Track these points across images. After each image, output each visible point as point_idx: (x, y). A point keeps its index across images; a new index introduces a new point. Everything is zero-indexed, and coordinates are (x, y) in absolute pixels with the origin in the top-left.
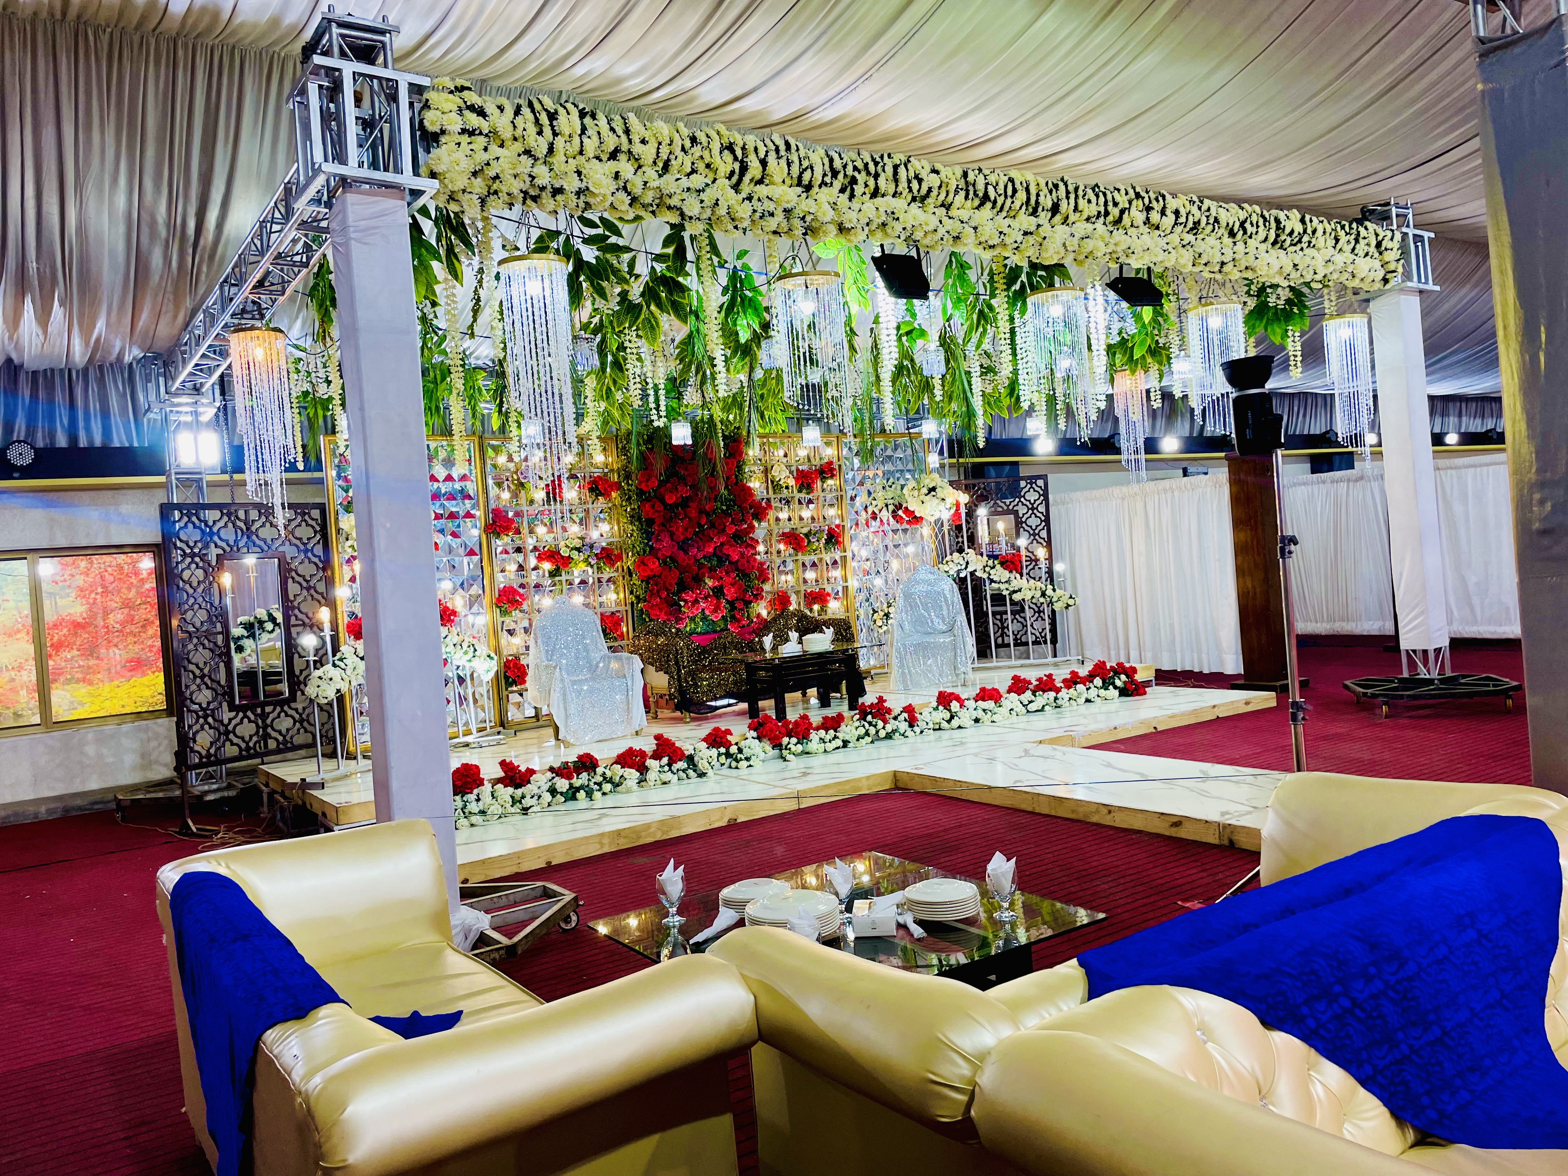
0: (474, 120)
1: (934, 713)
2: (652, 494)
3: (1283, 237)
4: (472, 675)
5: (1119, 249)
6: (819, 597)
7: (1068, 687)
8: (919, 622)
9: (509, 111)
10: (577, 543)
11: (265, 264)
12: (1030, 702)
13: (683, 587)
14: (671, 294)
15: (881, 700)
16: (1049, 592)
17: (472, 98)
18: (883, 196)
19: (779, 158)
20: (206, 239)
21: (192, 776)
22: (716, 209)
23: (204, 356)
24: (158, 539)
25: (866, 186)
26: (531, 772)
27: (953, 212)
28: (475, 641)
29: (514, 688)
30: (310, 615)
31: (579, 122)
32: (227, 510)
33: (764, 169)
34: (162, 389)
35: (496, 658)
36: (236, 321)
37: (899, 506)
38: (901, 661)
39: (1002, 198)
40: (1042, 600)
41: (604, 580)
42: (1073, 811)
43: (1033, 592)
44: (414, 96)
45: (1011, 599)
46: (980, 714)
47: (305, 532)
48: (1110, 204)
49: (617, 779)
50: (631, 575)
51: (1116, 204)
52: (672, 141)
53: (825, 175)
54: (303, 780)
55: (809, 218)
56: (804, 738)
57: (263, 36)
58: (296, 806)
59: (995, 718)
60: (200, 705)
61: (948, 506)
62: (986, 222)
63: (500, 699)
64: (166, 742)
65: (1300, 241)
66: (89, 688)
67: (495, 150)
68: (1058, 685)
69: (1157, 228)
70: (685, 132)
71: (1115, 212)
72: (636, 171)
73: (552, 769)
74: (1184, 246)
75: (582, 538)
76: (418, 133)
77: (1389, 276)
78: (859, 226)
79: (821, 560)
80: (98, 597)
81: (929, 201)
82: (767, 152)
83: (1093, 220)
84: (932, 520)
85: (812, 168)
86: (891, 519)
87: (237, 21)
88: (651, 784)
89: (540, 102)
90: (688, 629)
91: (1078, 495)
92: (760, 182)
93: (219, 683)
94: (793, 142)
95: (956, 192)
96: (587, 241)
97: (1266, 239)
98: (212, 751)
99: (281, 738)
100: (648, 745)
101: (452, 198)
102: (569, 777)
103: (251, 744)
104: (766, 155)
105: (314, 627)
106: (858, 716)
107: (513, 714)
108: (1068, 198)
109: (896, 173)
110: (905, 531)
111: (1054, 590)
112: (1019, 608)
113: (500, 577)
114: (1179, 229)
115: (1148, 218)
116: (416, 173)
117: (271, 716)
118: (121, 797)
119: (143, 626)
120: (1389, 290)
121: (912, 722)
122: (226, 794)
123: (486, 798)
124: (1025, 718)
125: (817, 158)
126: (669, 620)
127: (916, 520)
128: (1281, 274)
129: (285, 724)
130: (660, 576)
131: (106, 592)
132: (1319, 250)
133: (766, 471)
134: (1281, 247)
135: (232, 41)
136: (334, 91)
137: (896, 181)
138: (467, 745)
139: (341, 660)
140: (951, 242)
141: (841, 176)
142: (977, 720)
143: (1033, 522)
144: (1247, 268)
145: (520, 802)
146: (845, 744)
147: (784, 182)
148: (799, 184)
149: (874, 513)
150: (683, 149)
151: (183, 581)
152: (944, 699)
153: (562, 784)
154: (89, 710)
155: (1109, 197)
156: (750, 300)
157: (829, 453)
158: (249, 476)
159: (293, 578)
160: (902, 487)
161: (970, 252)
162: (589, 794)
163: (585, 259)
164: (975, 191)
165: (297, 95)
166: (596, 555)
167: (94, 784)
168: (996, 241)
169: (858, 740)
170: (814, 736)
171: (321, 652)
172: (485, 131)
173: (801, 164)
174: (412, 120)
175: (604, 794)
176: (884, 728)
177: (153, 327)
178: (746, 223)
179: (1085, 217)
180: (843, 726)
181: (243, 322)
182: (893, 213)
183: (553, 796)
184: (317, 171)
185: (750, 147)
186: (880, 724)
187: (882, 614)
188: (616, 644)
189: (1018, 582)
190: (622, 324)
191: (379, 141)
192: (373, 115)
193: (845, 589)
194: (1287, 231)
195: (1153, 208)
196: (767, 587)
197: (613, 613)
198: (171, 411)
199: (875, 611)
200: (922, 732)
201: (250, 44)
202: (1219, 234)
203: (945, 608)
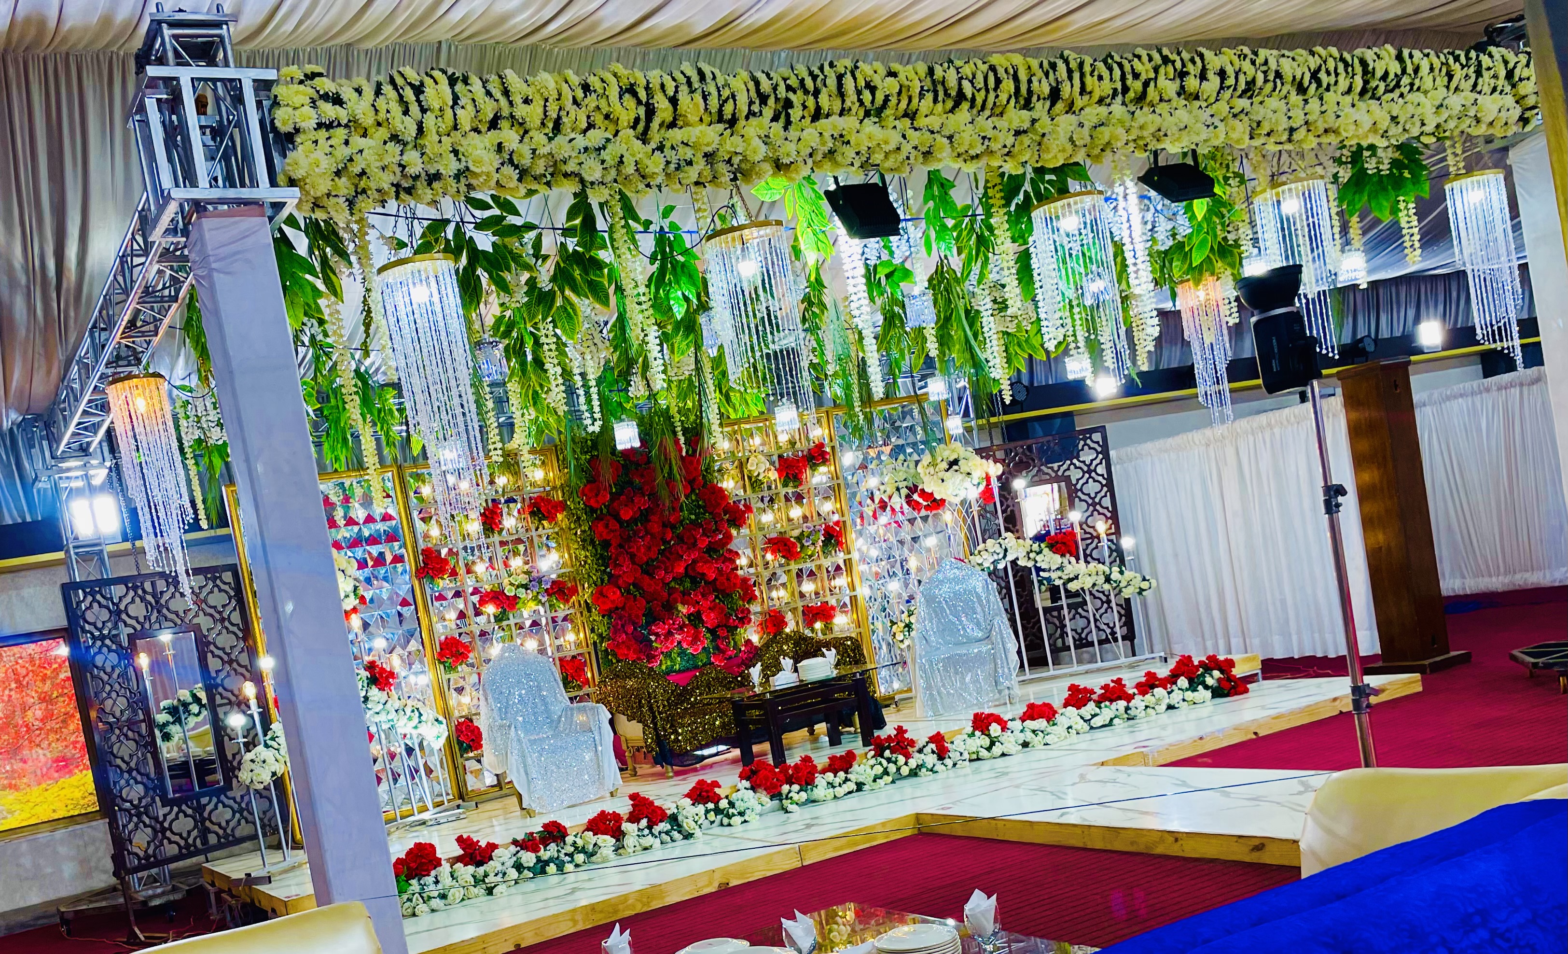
0: (329, 111)
1: (969, 741)
2: (605, 511)
3: (1373, 84)
4: (421, 745)
5: (1145, 133)
6: (824, 613)
7: (1143, 693)
8: (947, 629)
9: (369, 91)
10: (523, 579)
11: (132, 304)
12: (1094, 716)
13: (653, 618)
14: (587, 274)
15: (900, 730)
16: (1115, 576)
17: (326, 85)
18: (828, 116)
19: (692, 91)
20: (68, 279)
21: (133, 880)
22: (622, 168)
23: (85, 412)
24: (63, 623)
25: (805, 107)
26: (492, 847)
27: (921, 122)
28: (419, 705)
29: (471, 755)
30: (236, 692)
31: (449, 91)
32: (131, 582)
33: (675, 110)
34: (47, 454)
35: (444, 721)
36: (112, 370)
37: (913, 489)
38: (927, 681)
39: (983, 92)
40: (1107, 587)
41: (559, 620)
42: (1132, 843)
43: (1094, 578)
44: (262, 93)
45: (1066, 590)
46: (1029, 736)
47: (218, 599)
48: (1129, 77)
49: (590, 848)
50: (589, 611)
51: (1136, 76)
52: (560, 95)
53: (751, 103)
54: (248, 875)
55: (736, 160)
56: (808, 784)
57: (98, 36)
58: (244, 905)
59: (1048, 739)
60: (131, 802)
61: (976, 482)
62: (963, 128)
63: (456, 768)
64: (104, 846)
65: (1398, 85)
66: (16, 793)
67: (358, 141)
68: (1131, 692)
69: (1197, 98)
70: (575, 80)
71: (1136, 86)
72: (522, 137)
73: (515, 842)
74: (1235, 116)
75: (527, 573)
76: (271, 136)
77: (1528, 114)
78: (800, 159)
79: (819, 567)
80: (13, 693)
81: (888, 112)
82: (677, 87)
83: (1108, 101)
84: (957, 501)
85: (733, 96)
86: (905, 506)
87: (67, 26)
88: (631, 850)
89: (402, 75)
90: (664, 667)
91: (1148, 446)
92: (672, 125)
93: (148, 776)
94: (707, 69)
95: (921, 96)
96: (480, 226)
97: (1349, 90)
98: (150, 851)
99: (221, 832)
100: (623, 807)
101: (316, 205)
102: (535, 850)
103: (190, 841)
104: (676, 92)
105: (242, 704)
106: (873, 753)
107: (472, 783)
108: (1070, 78)
109: (840, 85)
110: (925, 519)
111: (1121, 573)
112: (1077, 600)
113: (439, 627)
114: (1227, 94)
115: (1182, 87)
116: (273, 183)
117: (209, 808)
118: (63, 909)
119: (64, 721)
120: (1532, 133)
121: (942, 754)
122: (171, 898)
123: (446, 880)
124: (1088, 736)
125: (740, 84)
126: (639, 659)
127: (937, 504)
128: (1375, 131)
129: (223, 814)
130: (623, 608)
131: (20, 686)
132: (1426, 92)
133: (741, 466)
134: (1373, 97)
135: (64, 48)
136: (174, 103)
137: (841, 94)
138: (424, 823)
139: (273, 739)
140: (921, 159)
141: (771, 101)
142: (1025, 745)
143: (1092, 488)
144: (1326, 131)
145: (483, 881)
146: (860, 786)
147: (701, 120)
148: (720, 120)
149: (882, 501)
150: (575, 102)
151: (97, 667)
152: (981, 723)
153: (528, 859)
154: (20, 818)
155: (1127, 67)
156: (683, 265)
157: (818, 433)
158: (148, 543)
159: (212, 652)
160: (917, 463)
161: (948, 167)
162: (560, 868)
163: (480, 248)
164: (946, 91)
165: (136, 113)
166: (547, 591)
167: (34, 898)
168: (978, 149)
169: (874, 781)
170: (820, 781)
171: (252, 733)
172: (344, 121)
173: (720, 95)
174: (262, 122)
175: (577, 866)
176: (906, 764)
177: (28, 386)
178: (659, 179)
179: (1096, 97)
180: (855, 767)
181: (119, 370)
182: (841, 136)
183: (520, 873)
184: (167, 199)
185: (655, 84)
186: (901, 759)
187: (902, 625)
188: (581, 693)
189: (1073, 567)
190: (534, 317)
191: (230, 151)
192: (221, 121)
193: (854, 599)
194: (1379, 73)
195: (1188, 73)
196: (755, 608)
197: (574, 657)
198: (60, 478)
199: (893, 623)
200: (955, 765)
201: (86, 47)
202: (1284, 92)
203: (979, 609)
